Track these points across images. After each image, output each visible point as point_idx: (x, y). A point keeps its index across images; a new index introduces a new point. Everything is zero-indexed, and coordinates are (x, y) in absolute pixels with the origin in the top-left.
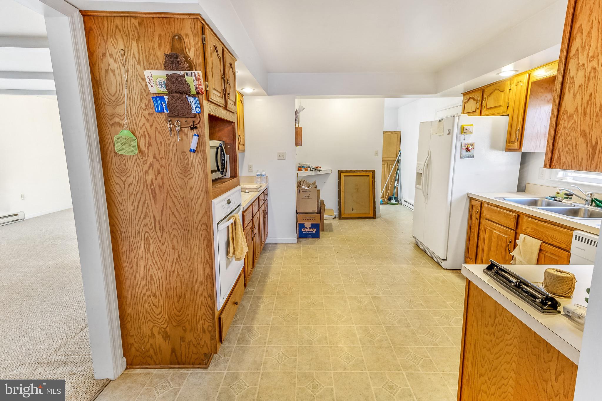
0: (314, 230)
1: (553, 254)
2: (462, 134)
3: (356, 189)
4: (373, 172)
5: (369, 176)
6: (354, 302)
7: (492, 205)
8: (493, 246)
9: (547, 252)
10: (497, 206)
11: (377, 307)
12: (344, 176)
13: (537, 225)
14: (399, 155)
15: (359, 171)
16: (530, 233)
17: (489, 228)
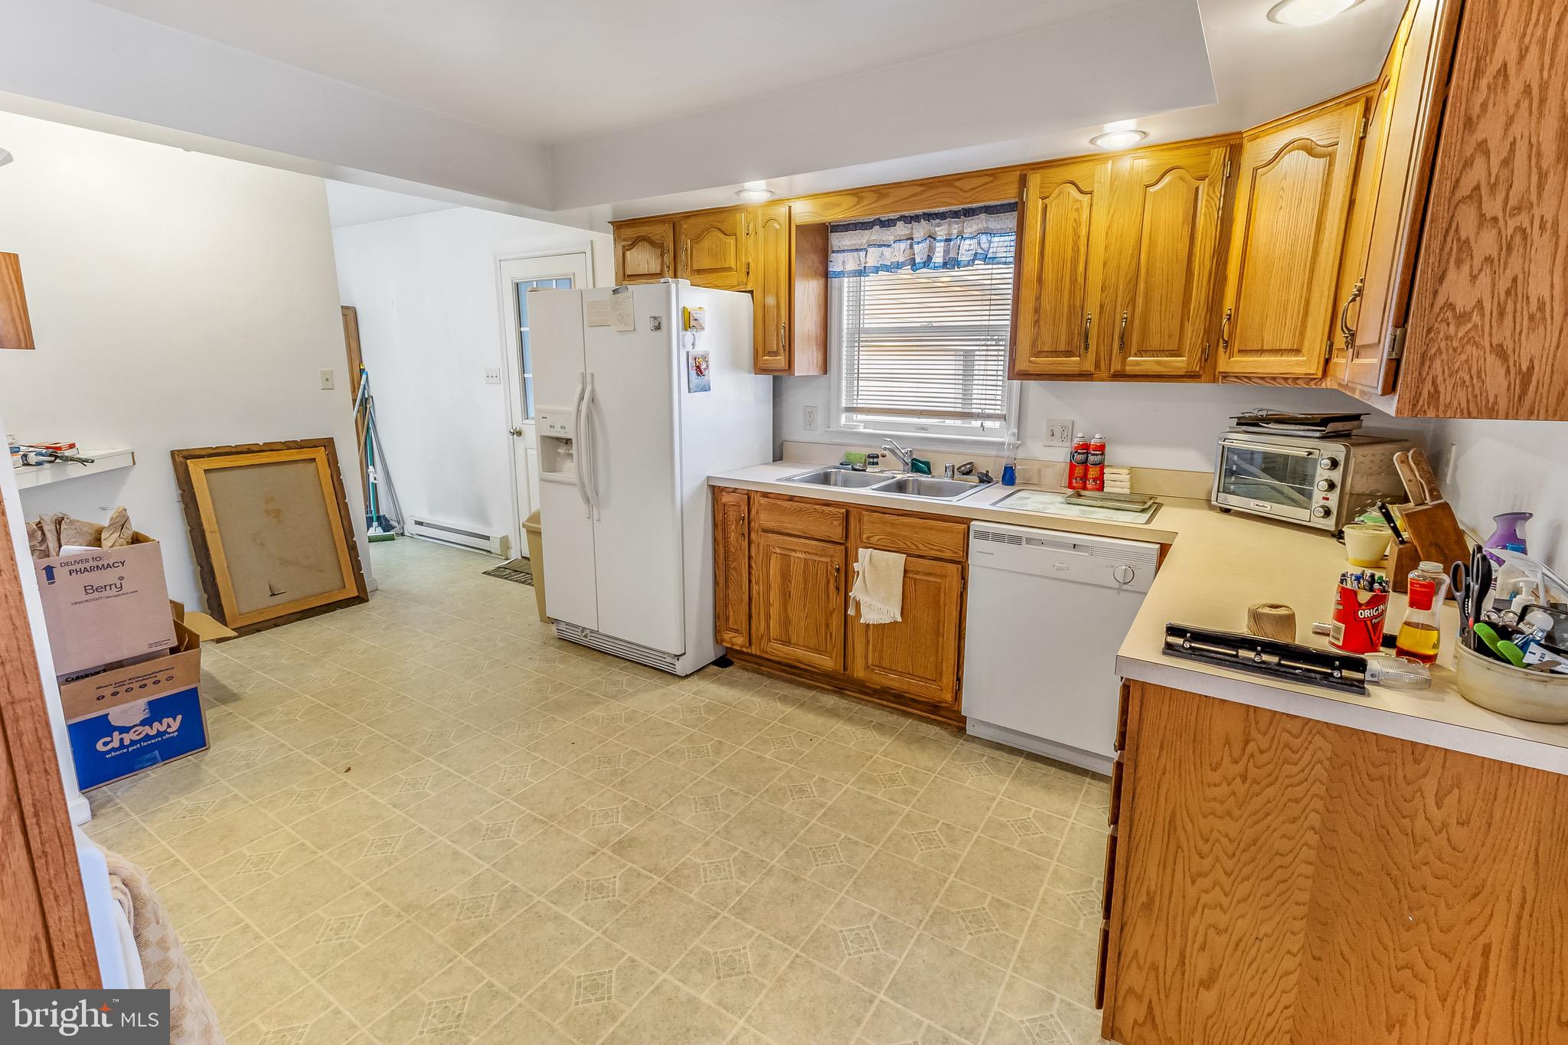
0: (172, 725)
1: (930, 574)
2: (686, 330)
3: (268, 513)
4: (328, 444)
5: (314, 460)
6: (583, 903)
7: (779, 497)
8: (796, 588)
9: (917, 573)
10: (791, 498)
11: (656, 870)
12: (206, 471)
13: (893, 524)
14: (362, 383)
15: (270, 448)
16: (879, 543)
17: (778, 551)
